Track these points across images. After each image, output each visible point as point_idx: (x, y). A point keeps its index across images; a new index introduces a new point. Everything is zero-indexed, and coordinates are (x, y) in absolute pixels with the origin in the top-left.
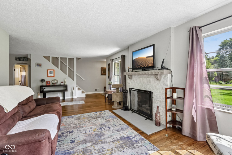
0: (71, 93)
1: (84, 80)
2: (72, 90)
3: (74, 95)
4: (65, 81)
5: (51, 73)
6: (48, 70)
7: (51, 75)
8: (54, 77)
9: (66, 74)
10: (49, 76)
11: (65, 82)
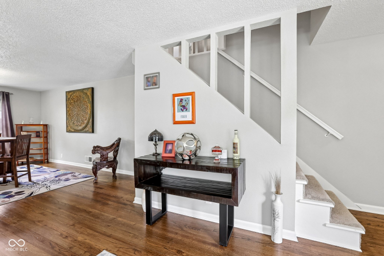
0: (264, 205)
1: (340, 136)
2: (268, 194)
3: (279, 223)
4: (236, 141)
5: (184, 106)
6: (175, 96)
7: (184, 113)
8: (192, 122)
9: (242, 109)
10: (177, 119)
11: (235, 146)
